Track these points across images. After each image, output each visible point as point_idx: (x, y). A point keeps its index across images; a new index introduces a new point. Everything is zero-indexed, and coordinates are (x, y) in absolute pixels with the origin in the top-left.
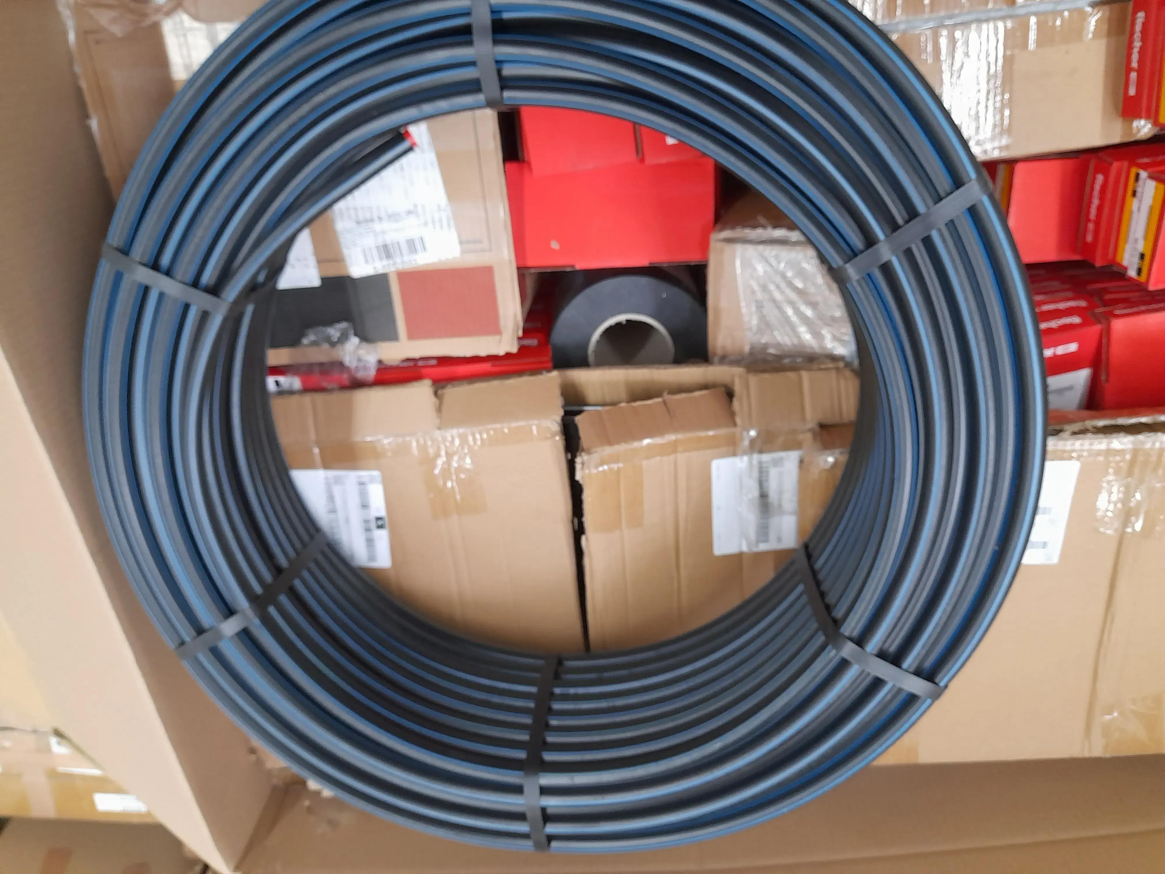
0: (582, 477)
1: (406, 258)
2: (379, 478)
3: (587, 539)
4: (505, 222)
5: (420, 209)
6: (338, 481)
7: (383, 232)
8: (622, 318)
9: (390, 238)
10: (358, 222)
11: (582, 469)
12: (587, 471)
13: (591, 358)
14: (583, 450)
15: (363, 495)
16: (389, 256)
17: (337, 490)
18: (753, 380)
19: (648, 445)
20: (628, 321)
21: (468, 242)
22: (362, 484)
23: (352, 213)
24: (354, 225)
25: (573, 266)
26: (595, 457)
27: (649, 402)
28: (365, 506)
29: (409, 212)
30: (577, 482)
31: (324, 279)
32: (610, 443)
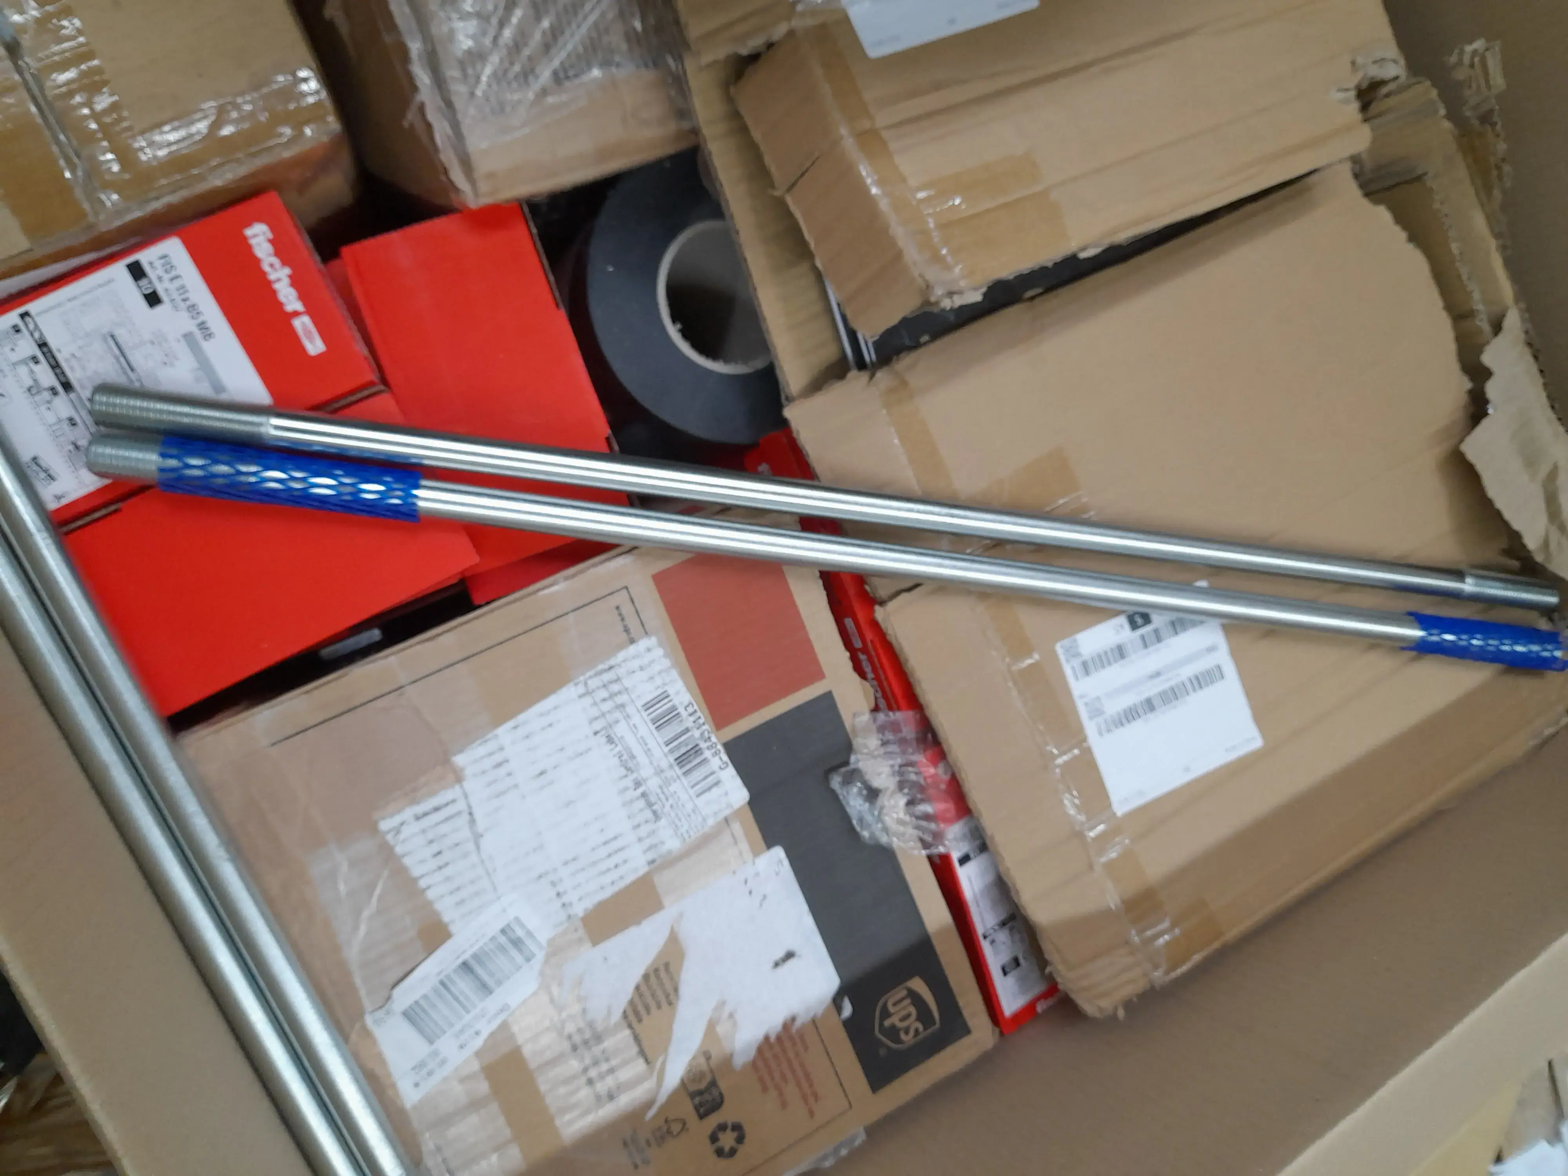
0: (976, 289)
1: (689, 722)
2: (1066, 642)
3: (1084, 249)
4: (566, 578)
5: (597, 726)
6: (1096, 712)
7: (659, 772)
8: (673, 331)
9: (663, 757)
10: (656, 816)
11: (960, 293)
12: (963, 283)
13: (759, 364)
14: (927, 303)
15: (1103, 660)
16: (696, 750)
17: (1114, 707)
18: (695, 29)
19: (879, 183)
20: (674, 319)
21: (627, 630)
22: (1086, 668)
23: (643, 831)
24: (663, 822)
25: (608, 440)
26: (932, 274)
27: (798, 215)
28: (1120, 652)
29: (610, 740)
30: (985, 295)
31: (769, 845)
32: (898, 255)
